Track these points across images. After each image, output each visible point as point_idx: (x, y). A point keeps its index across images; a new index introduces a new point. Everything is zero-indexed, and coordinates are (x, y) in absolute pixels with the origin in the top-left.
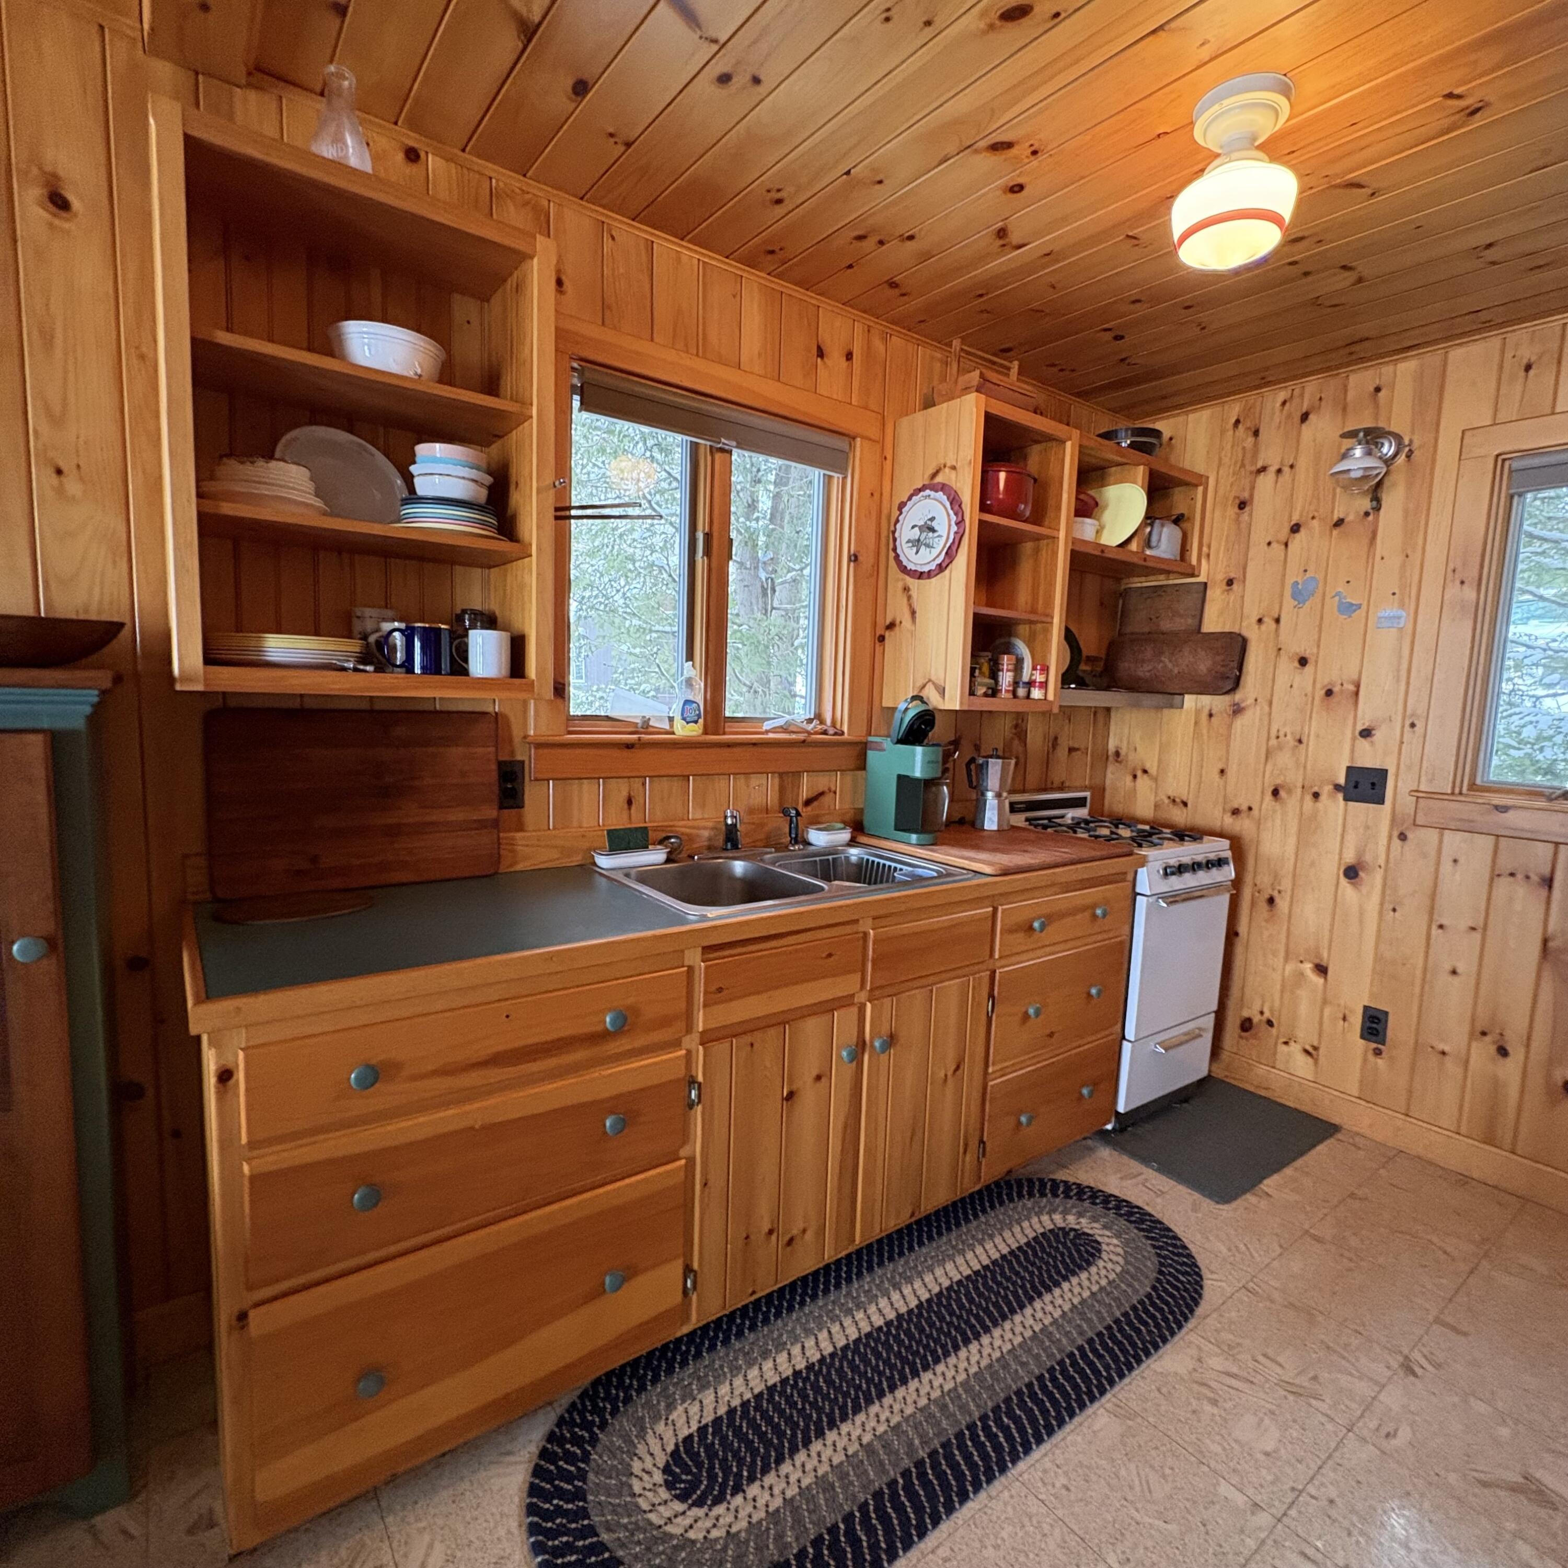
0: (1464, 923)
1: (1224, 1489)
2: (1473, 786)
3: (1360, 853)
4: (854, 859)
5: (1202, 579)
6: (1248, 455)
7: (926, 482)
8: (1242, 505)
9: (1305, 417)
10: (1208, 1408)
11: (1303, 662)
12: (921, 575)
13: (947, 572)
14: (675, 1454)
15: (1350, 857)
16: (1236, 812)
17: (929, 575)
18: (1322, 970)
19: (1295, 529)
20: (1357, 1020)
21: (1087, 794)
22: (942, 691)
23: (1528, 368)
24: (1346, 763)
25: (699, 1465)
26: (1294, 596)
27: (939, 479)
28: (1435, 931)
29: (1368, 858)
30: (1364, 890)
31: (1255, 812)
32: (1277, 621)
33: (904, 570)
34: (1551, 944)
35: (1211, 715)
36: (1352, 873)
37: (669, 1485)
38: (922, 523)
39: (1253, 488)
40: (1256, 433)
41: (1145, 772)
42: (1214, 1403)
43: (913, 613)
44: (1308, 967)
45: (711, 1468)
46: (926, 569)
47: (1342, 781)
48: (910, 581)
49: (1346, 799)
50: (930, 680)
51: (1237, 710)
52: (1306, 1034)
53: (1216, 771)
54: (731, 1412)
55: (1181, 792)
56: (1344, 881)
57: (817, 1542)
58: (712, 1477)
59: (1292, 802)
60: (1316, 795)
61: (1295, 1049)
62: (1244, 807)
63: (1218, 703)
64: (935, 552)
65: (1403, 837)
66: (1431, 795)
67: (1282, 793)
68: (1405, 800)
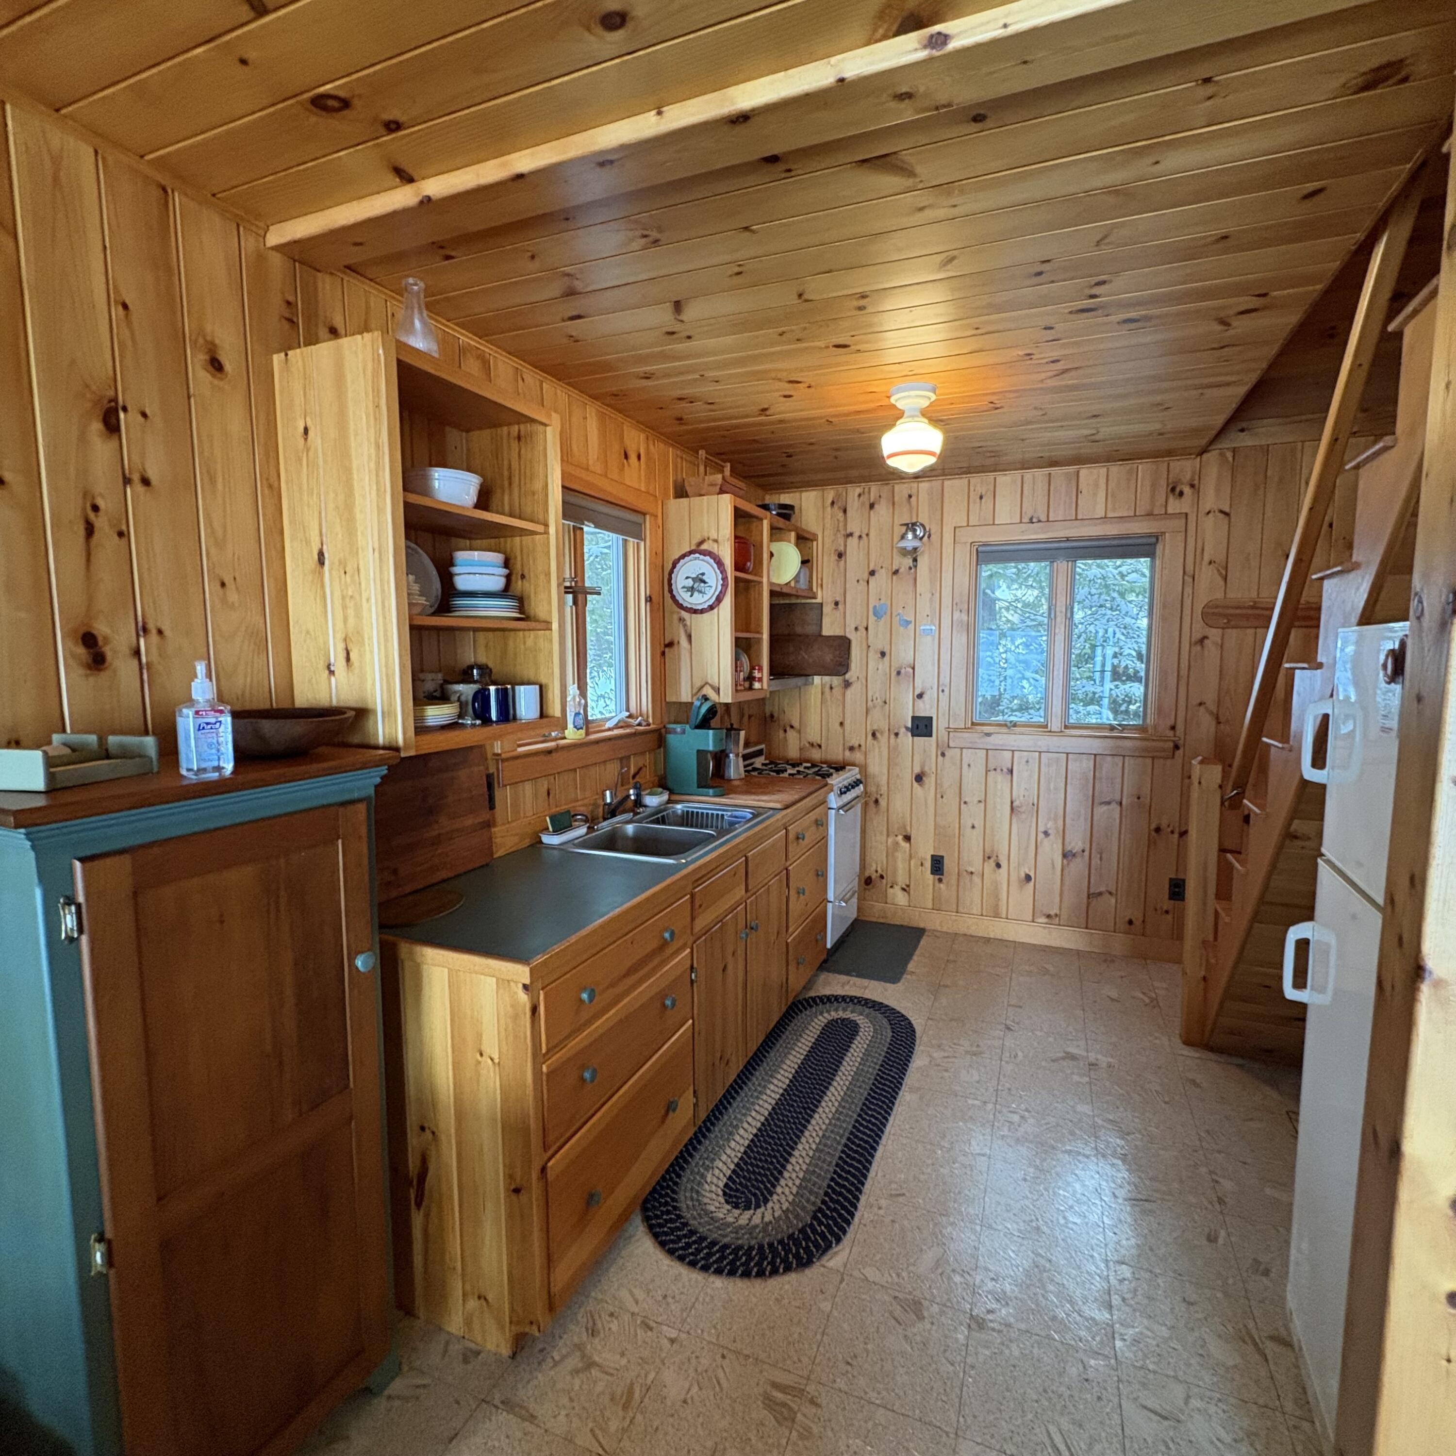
0: (976, 800)
1: (970, 1102)
2: (973, 724)
3: (923, 766)
4: (679, 812)
5: (819, 600)
6: (841, 525)
7: (693, 547)
8: (840, 555)
9: (872, 506)
10: (946, 1074)
11: (883, 654)
12: (695, 611)
13: (716, 610)
14: (725, 1194)
15: (917, 770)
16: (852, 749)
17: (702, 611)
18: (907, 838)
19: (872, 573)
20: (928, 864)
21: (763, 746)
22: (718, 691)
23: (981, 497)
24: (910, 714)
25: (743, 1193)
26: (875, 614)
27: (704, 547)
28: (963, 806)
29: (926, 769)
30: (926, 786)
31: (863, 748)
32: (867, 629)
33: (681, 606)
34: (1015, 804)
35: (831, 688)
36: (919, 778)
37: (736, 1207)
38: (694, 576)
39: (845, 546)
40: (845, 511)
41: (792, 727)
42: (946, 1071)
43: (689, 637)
44: (900, 838)
45: (750, 1191)
46: (700, 607)
47: (910, 725)
48: (684, 614)
49: (913, 735)
50: (707, 683)
51: (847, 684)
52: (902, 880)
53: (837, 724)
55: (816, 739)
56: (915, 784)
57: (826, 1194)
58: (755, 1195)
59: (883, 739)
60: (897, 734)
61: (897, 889)
62: (856, 745)
63: (836, 681)
64: (706, 597)
65: (943, 755)
66: (956, 730)
67: (878, 735)
68: (943, 733)
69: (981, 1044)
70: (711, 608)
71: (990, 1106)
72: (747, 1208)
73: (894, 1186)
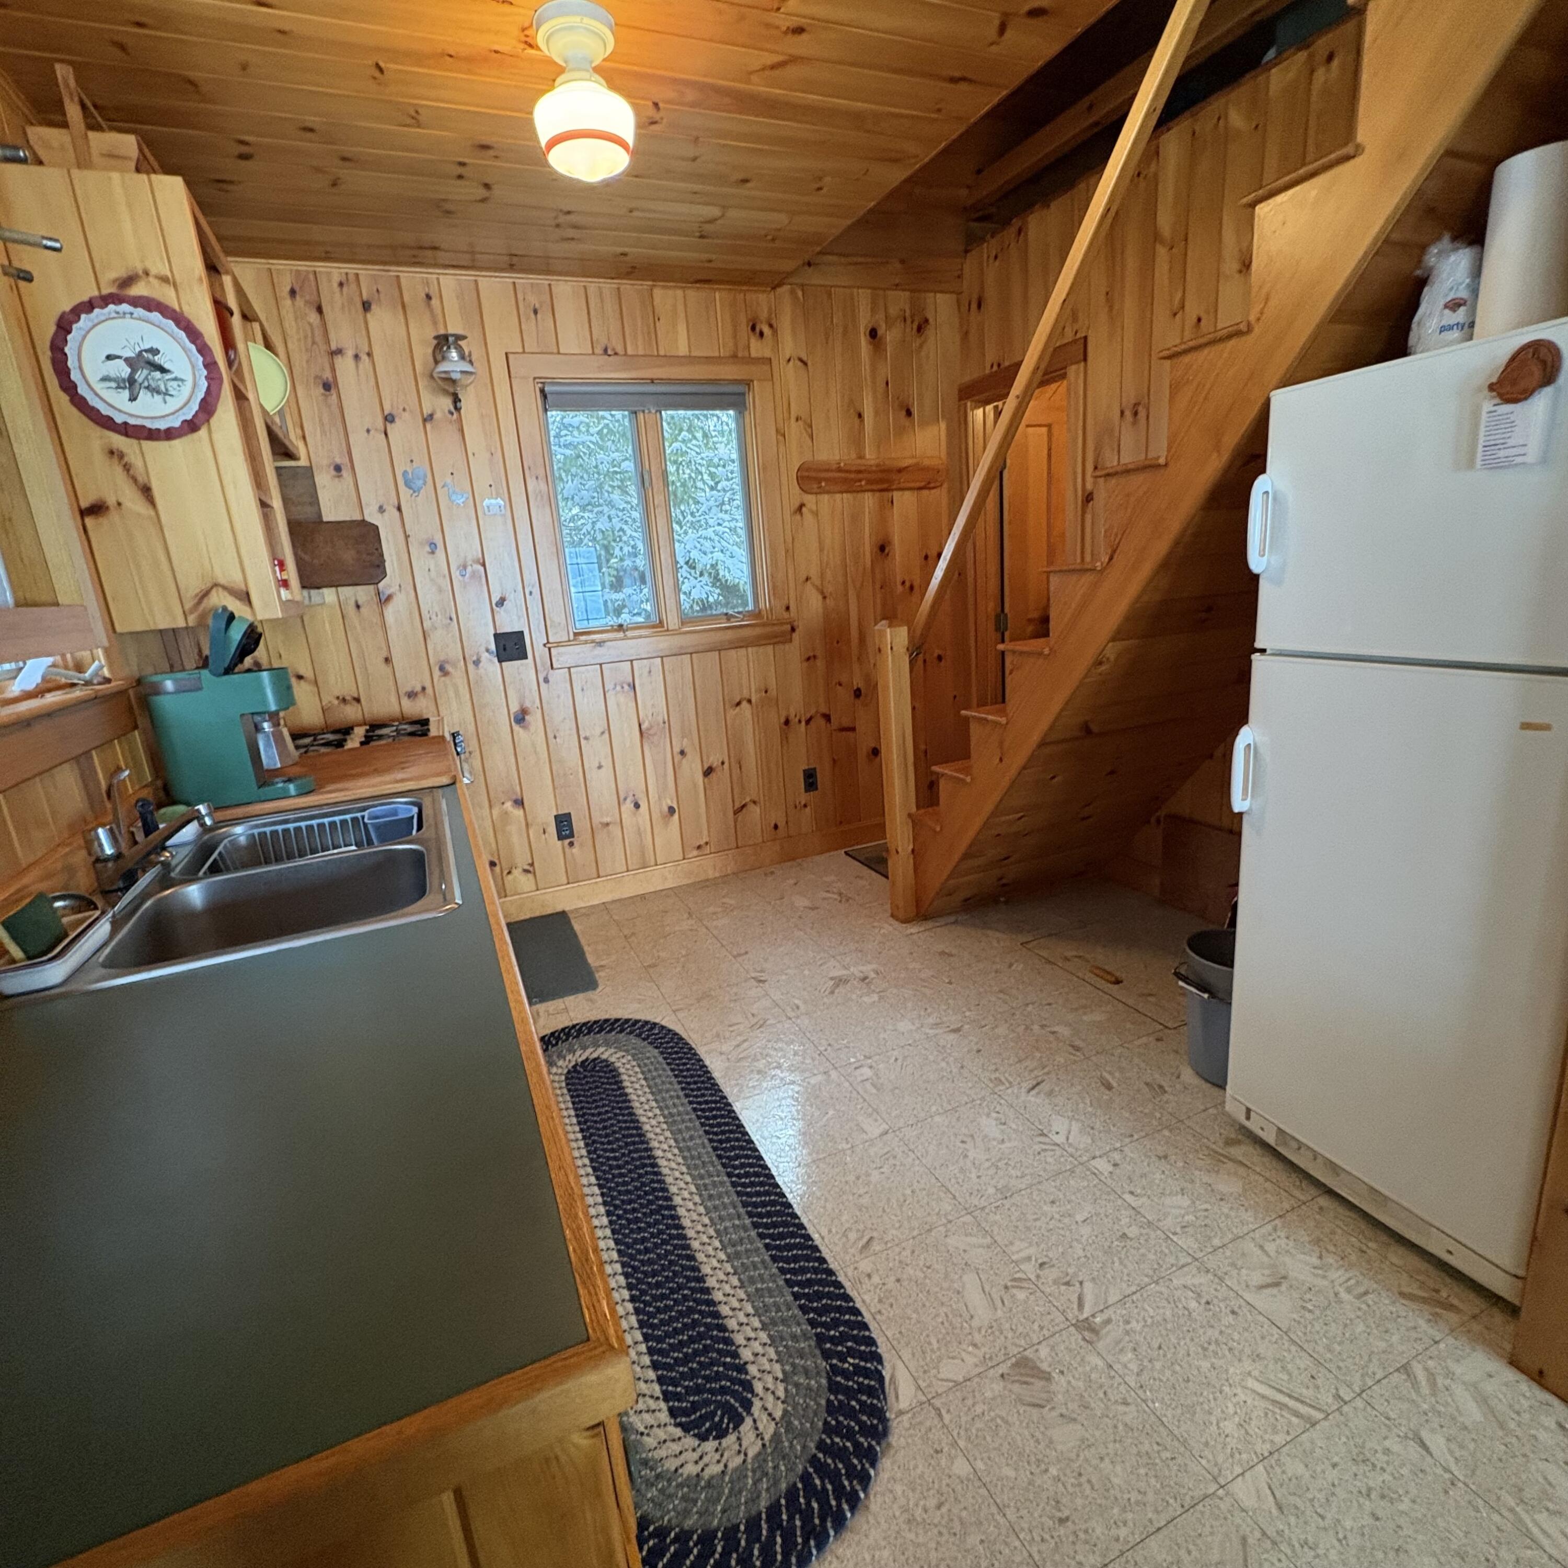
0: (598, 731)
2: (576, 634)
3: (522, 699)
5: (303, 462)
6: (318, 333)
7: (113, 290)
8: (327, 387)
9: (366, 306)
11: (433, 546)
12: (152, 435)
13: (203, 432)
15: (515, 708)
16: (411, 695)
17: (169, 434)
18: (519, 803)
19: (389, 419)
20: (552, 829)
22: (246, 597)
24: (493, 632)
25: (707, 1403)
26: (408, 484)
27: (137, 290)
28: (583, 742)
29: (527, 704)
30: (532, 729)
31: (429, 690)
32: (399, 509)
33: (106, 423)
34: (644, 727)
35: (358, 607)
36: (521, 718)
37: (721, 1434)
38: (129, 354)
39: (333, 370)
40: (320, 310)
41: (300, 677)
43: (146, 491)
44: (509, 805)
45: (712, 1392)
46: (162, 425)
47: (493, 647)
48: (118, 441)
49: (500, 661)
50: (216, 585)
51: (384, 600)
52: (522, 860)
53: (381, 660)
54: (655, 1366)
55: (348, 690)
56: (516, 728)
58: (723, 1391)
59: (457, 674)
60: (477, 663)
61: (517, 873)
62: (418, 688)
63: (363, 593)
64: (173, 404)
65: (546, 680)
66: (559, 644)
67: (449, 668)
68: (541, 652)
69: (755, 1012)
70: (191, 426)
71: (834, 1074)
72: (738, 1421)
73: (852, 1236)
